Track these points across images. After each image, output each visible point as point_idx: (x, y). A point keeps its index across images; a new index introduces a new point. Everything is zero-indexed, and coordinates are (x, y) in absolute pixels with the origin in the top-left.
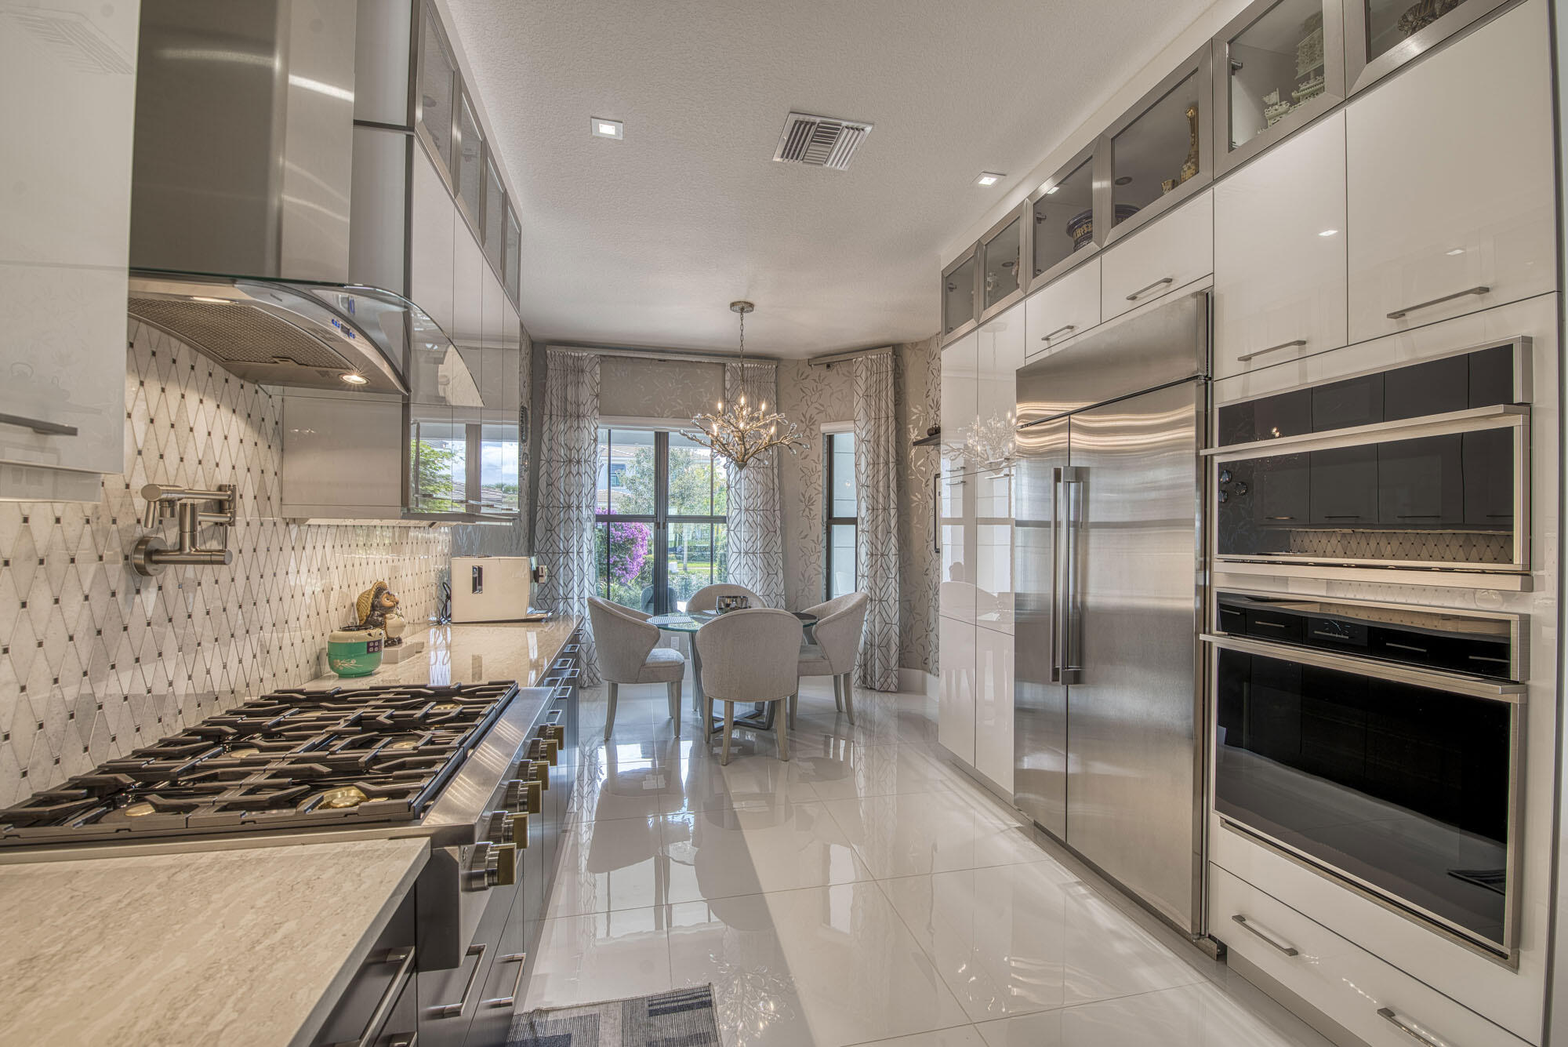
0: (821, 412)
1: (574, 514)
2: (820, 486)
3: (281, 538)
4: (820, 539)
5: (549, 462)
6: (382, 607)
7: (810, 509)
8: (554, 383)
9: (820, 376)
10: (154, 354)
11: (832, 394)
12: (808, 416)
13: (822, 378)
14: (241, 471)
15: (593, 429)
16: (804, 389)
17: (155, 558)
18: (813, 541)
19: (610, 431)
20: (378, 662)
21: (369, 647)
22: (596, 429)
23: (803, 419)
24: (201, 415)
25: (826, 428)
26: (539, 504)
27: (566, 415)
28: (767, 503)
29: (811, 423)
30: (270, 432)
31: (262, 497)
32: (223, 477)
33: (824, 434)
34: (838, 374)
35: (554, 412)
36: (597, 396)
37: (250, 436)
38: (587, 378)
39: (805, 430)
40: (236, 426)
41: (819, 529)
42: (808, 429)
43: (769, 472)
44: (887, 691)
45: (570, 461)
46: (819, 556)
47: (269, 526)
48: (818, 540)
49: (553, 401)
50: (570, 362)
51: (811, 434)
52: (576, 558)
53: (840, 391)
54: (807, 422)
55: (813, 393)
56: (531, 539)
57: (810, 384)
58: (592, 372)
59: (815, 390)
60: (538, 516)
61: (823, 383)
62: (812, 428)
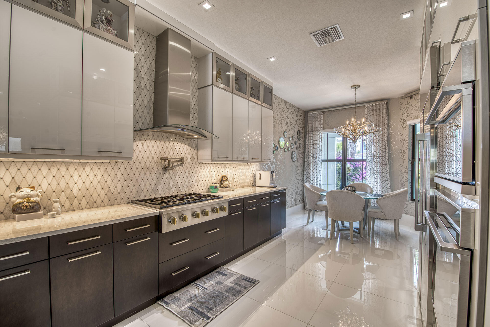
0: (408, 116)
1: (315, 160)
2: (408, 146)
3: (198, 166)
4: (408, 167)
5: (308, 145)
6: (223, 180)
7: (404, 155)
8: (309, 122)
9: (407, 102)
10: (167, 137)
11: (413, 108)
12: (403, 119)
13: (408, 103)
14: (187, 154)
15: (321, 134)
16: (401, 109)
17: (166, 168)
18: (405, 168)
19: (328, 134)
20: (217, 191)
21: (214, 187)
22: (322, 134)
23: (401, 120)
24: (178, 146)
25: (410, 122)
26: (305, 157)
27: (313, 131)
28: (382, 154)
29: (404, 121)
30: (194, 147)
31: (192, 158)
32: (183, 155)
33: (409, 125)
34: (415, 100)
35: (309, 131)
36: (322, 124)
37: (189, 148)
38: (318, 119)
39: (402, 124)
40: (186, 147)
41: (407, 163)
42: (403, 124)
43: (383, 142)
45: (314, 144)
46: (407, 174)
47: (194, 163)
48: (407, 168)
49: (309, 128)
50: (314, 115)
51: (404, 125)
52: (315, 173)
53: (416, 106)
54: (402, 121)
55: (405, 109)
56: (304, 167)
57: (403, 106)
58: (320, 117)
59: (406, 108)
60: (305, 160)
61: (409, 105)
62: (404, 123)
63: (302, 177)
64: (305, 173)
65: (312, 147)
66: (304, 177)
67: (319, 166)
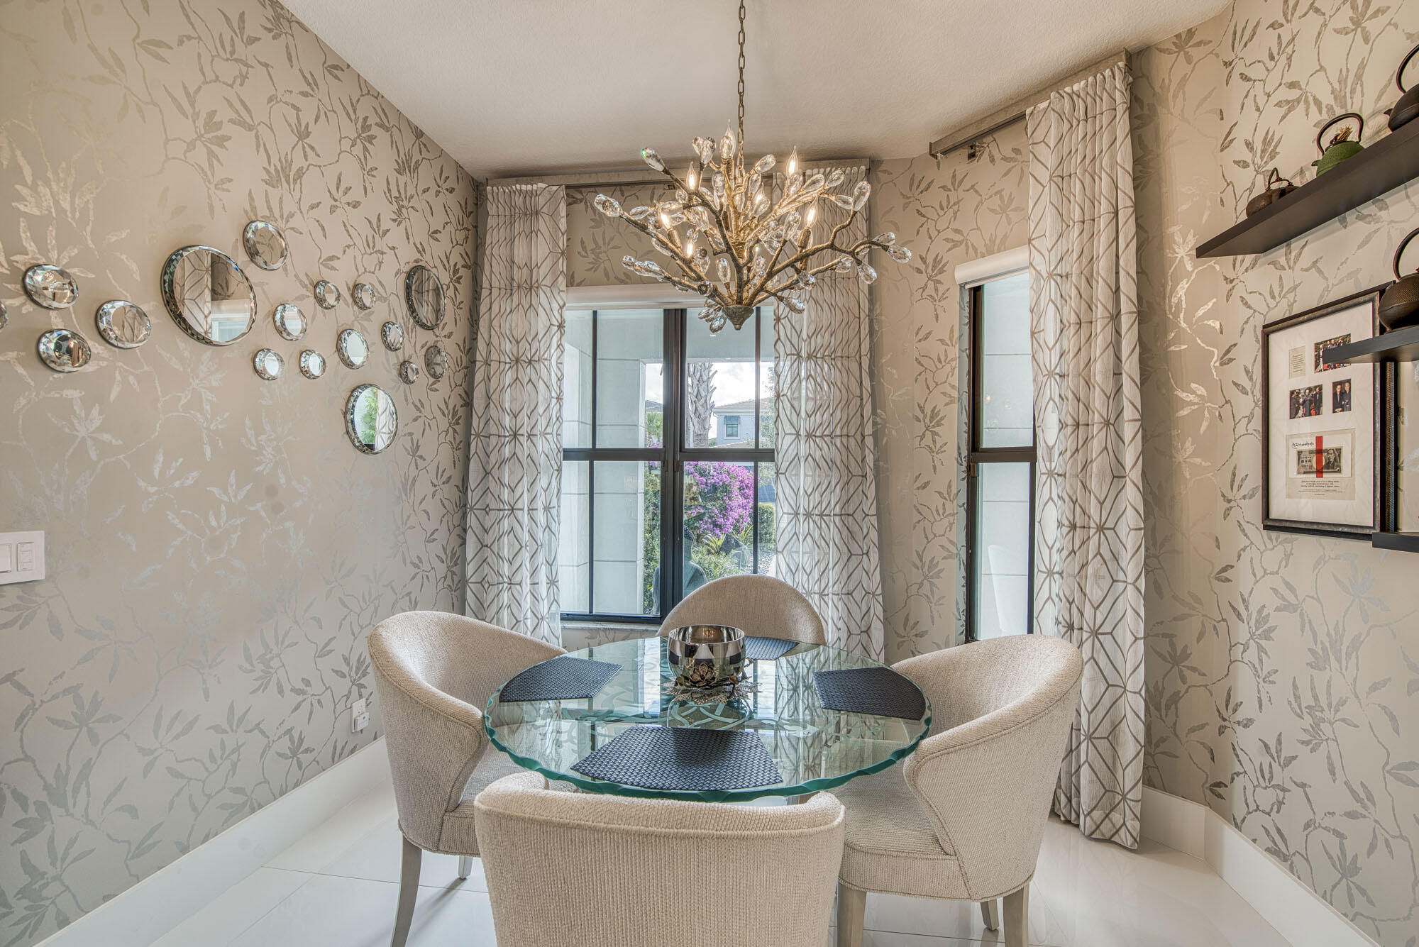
0: (956, 244)
1: (524, 446)
2: (953, 387)
4: (954, 490)
5: (488, 363)
7: (934, 434)
8: (495, 236)
9: (954, 176)
11: (981, 202)
12: (930, 260)
13: (958, 179)
15: (555, 306)
16: (923, 211)
18: (939, 493)
19: (595, 313)
22: (561, 308)
23: (922, 267)
25: (966, 272)
26: (473, 432)
27: (511, 288)
28: (848, 422)
29: (939, 266)
33: (962, 286)
34: (992, 160)
35: (495, 283)
36: (563, 253)
38: (543, 224)
39: (926, 286)
41: (951, 471)
42: (931, 284)
43: (854, 366)
44: (1109, 841)
45: (517, 361)
48: (949, 494)
49: (494, 271)
50: (519, 201)
51: (936, 290)
52: (525, 519)
53: (996, 194)
54: (929, 271)
55: (941, 213)
56: (464, 487)
57: (935, 197)
58: (553, 215)
59: (945, 205)
60: (473, 450)
61: (962, 187)
62: (937, 278)
63: (455, 541)
64: (472, 520)
65: (508, 378)
66: (463, 543)
67: (543, 481)
